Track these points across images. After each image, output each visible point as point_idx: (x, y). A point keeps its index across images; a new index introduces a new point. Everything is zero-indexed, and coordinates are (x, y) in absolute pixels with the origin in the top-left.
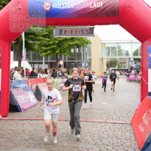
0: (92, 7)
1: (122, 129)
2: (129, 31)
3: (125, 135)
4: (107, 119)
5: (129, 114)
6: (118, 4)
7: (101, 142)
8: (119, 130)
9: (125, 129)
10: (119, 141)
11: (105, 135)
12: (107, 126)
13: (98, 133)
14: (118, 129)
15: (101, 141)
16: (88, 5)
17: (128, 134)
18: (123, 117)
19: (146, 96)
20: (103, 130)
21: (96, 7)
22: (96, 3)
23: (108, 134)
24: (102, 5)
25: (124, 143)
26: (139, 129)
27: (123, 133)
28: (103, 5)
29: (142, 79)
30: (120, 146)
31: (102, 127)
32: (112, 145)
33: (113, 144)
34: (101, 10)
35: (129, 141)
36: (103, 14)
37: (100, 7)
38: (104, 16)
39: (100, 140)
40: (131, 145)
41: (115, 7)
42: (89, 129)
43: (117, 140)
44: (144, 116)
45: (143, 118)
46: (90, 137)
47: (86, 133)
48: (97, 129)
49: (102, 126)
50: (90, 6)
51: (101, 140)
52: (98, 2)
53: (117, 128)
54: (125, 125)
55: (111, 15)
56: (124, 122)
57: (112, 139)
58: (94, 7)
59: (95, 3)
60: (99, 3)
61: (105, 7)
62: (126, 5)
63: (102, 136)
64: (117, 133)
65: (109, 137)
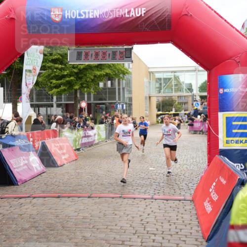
0: (128, 16)
1: (178, 208)
2: (188, 54)
3: (182, 217)
4: (155, 194)
5: (190, 185)
6: (169, 10)
7: (144, 230)
8: (174, 210)
9: (184, 208)
10: (173, 226)
11: (151, 219)
12: (155, 205)
13: (140, 216)
14: (172, 209)
15: (145, 228)
16: (121, 13)
17: (187, 217)
18: (180, 189)
19: (214, 156)
20: (148, 211)
21: (134, 16)
22: (135, 9)
23: (155, 218)
24: (143, 12)
25: (181, 229)
26: (205, 209)
27: (180, 215)
28: (146, 12)
29: (209, 128)
30: (174, 234)
31: (147, 206)
32: (162, 234)
33: (163, 232)
34: (143, 21)
35: (188, 227)
36: (146, 27)
37: (141, 15)
38: (148, 30)
39: (143, 227)
40: (191, 233)
41: (165, 15)
42: (125, 210)
43: (170, 225)
44: (213, 187)
45: (211, 190)
46: (127, 222)
47: (120, 216)
48: (139, 209)
49: (147, 204)
50: (125, 14)
51: (145, 226)
52: (138, 7)
53: (170, 207)
54: (183, 203)
55: (159, 28)
56: (182, 198)
57: (162, 225)
58: (131, 16)
59: (132, 9)
60: (140, 9)
61: (149, 15)
62: (182, 12)
63: (146, 220)
64: (170, 215)
65: (157, 222)
